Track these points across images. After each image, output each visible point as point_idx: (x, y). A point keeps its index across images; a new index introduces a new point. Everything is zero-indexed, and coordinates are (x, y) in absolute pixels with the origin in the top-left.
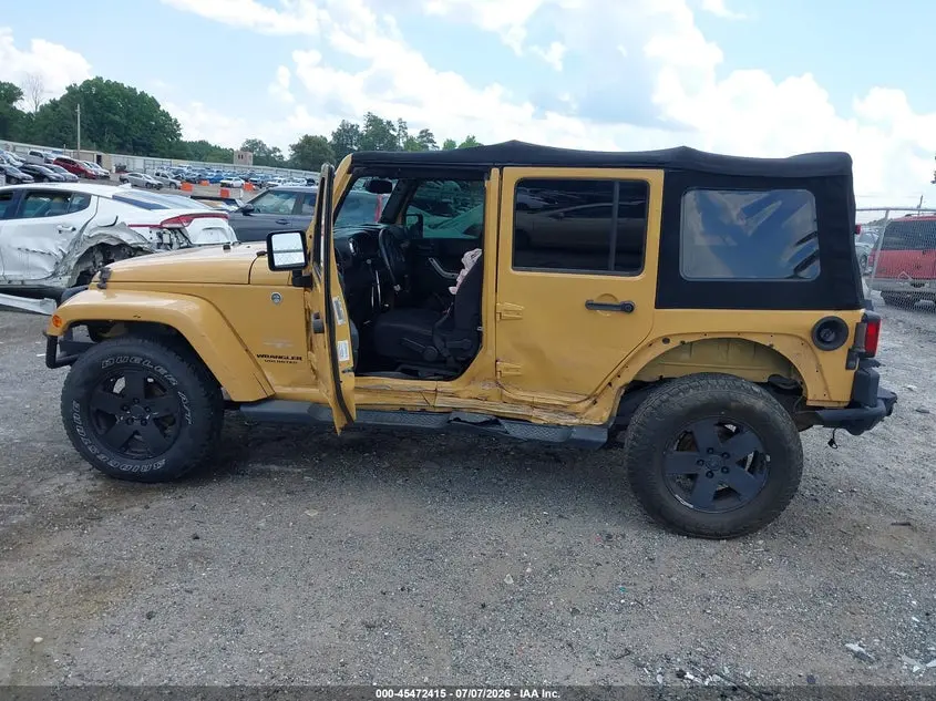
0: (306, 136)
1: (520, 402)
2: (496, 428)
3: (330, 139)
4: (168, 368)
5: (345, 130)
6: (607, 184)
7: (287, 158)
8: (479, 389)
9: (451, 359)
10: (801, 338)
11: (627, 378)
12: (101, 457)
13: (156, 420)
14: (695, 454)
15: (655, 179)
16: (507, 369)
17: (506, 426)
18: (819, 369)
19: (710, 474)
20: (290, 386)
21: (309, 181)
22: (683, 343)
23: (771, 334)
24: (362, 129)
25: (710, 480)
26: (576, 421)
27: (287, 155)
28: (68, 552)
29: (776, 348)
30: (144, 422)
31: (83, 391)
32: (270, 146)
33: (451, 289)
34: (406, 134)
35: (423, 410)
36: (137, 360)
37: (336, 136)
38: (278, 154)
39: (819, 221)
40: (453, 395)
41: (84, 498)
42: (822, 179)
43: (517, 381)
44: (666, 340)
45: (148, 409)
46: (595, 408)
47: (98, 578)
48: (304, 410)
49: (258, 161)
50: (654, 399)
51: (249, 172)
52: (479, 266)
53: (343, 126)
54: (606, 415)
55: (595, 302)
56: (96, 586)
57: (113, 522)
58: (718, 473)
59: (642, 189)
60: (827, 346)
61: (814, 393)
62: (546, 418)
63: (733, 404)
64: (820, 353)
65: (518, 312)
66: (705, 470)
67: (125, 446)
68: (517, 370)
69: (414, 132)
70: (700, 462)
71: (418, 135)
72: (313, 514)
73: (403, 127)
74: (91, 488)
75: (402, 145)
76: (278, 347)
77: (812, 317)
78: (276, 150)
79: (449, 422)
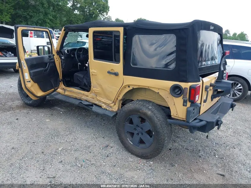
1: (100, 101)
2: (91, 107)
8: (92, 95)
10: (167, 91)
14: (133, 126)
15: (121, 30)
16: (96, 90)
17: (94, 107)
18: (175, 104)
19: (138, 134)
22: (133, 88)
23: (158, 89)
25: (137, 136)
26: (112, 109)
29: (160, 94)
33: (86, 65)
35: (76, 98)
39: (177, 46)
40: (87, 96)
44: (129, 86)
46: (115, 106)
55: (110, 71)
58: (140, 134)
60: (176, 96)
62: (105, 107)
65: (95, 73)
66: (136, 132)
67: (27, 97)
68: (98, 91)
70: (135, 129)
71: (225, 31)
77: (171, 83)
79: (79, 103)
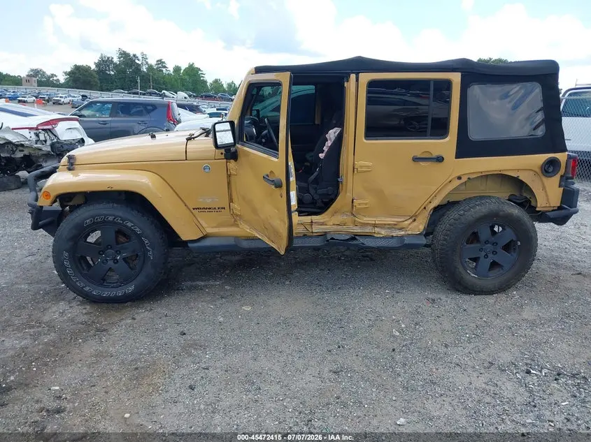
0: (75, 65)
1: (367, 224)
2: (355, 242)
3: (93, 67)
4: (134, 221)
5: (103, 61)
6: (425, 83)
7: (62, 81)
8: (339, 219)
9: (320, 201)
10: (535, 171)
11: (436, 203)
12: (87, 289)
13: (125, 259)
14: (479, 245)
15: (456, 78)
16: (359, 204)
17: (361, 240)
18: (544, 188)
19: (486, 256)
20: (216, 227)
21: (83, 96)
22: (469, 178)
23: (518, 170)
24: (116, 60)
25: (486, 259)
26: (403, 233)
27: (62, 79)
28: (99, 355)
29: (520, 178)
30: (116, 261)
31: (71, 243)
32: (48, 73)
33: (320, 155)
34: (147, 63)
35: (305, 235)
36: (111, 218)
37: (98, 65)
38: (55, 78)
39: (544, 100)
40: (323, 224)
41: (85, 318)
42: (546, 75)
43: (366, 211)
44: (459, 178)
45: (118, 252)
46: (415, 223)
47: (137, 369)
48: (232, 242)
49: (40, 84)
50: (453, 214)
51: (37, 91)
52: (339, 139)
53: (101, 57)
54: (422, 227)
55: (419, 156)
56: (139, 374)
57: (117, 332)
58: (490, 255)
59: (448, 84)
60: (550, 174)
61: (541, 204)
62: (384, 232)
63: (501, 213)
64: (545, 179)
65: (368, 167)
66: (483, 253)
67: (102, 281)
68: (366, 204)
69: (152, 62)
70: (481, 250)
71: (155, 63)
72: (248, 308)
73: (145, 58)
74: (84, 311)
75: (145, 70)
76: (208, 202)
77: (542, 158)
78: (53, 75)
79: (328, 241)
